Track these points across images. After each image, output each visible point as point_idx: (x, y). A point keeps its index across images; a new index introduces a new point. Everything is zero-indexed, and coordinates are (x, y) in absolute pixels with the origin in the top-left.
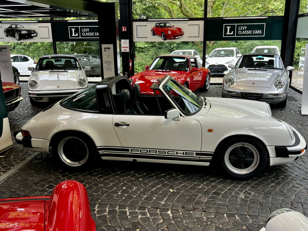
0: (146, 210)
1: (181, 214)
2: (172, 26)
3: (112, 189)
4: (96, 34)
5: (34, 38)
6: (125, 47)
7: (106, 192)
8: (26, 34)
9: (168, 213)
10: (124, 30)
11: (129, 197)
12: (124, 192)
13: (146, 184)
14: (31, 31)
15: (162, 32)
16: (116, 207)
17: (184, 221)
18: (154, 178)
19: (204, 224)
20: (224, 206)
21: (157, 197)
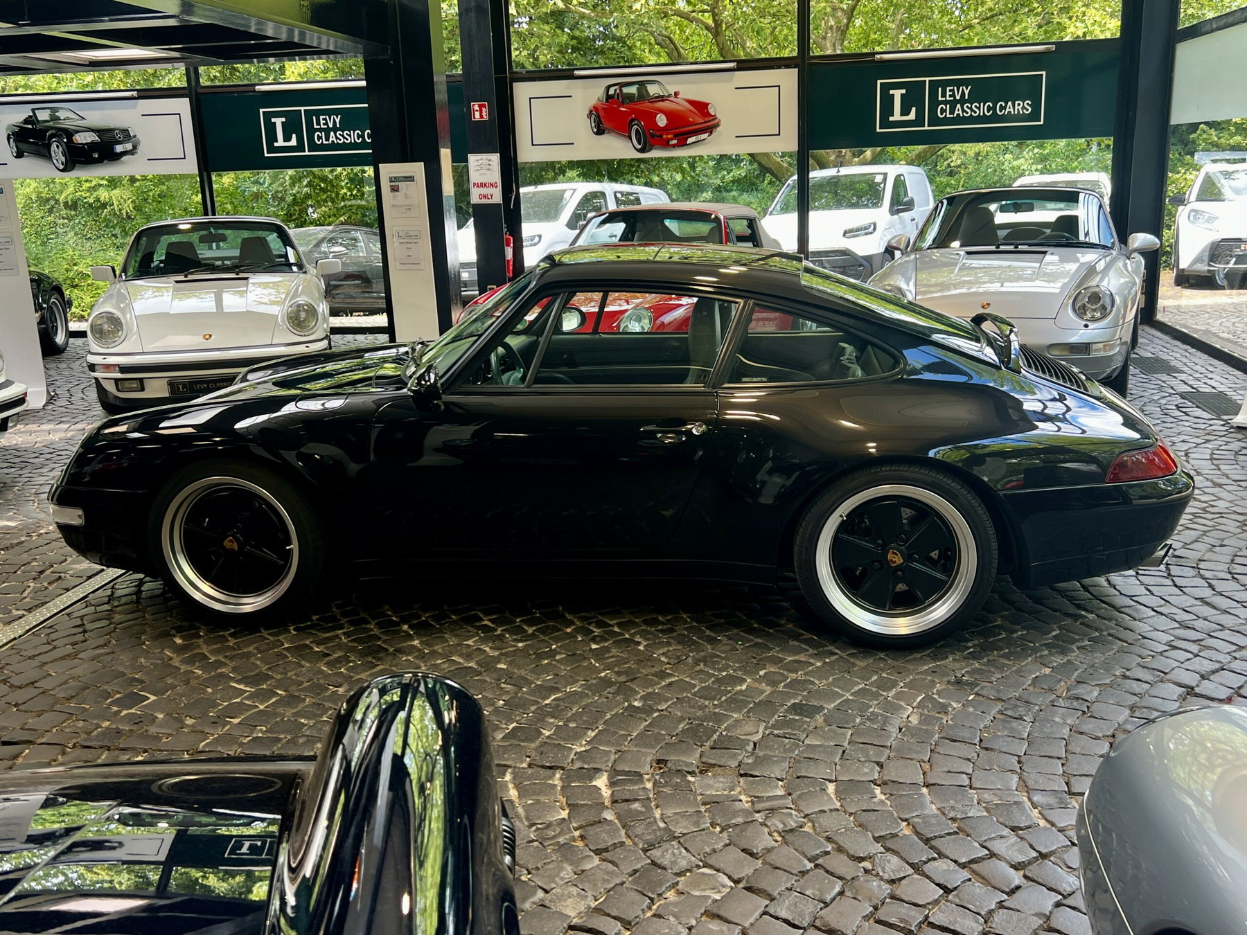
0: (508, 777)
1: (649, 785)
2: (670, 95)
5: (124, 158)
6: (483, 185)
8: (92, 143)
13: (520, 683)
14: (111, 130)
15: (633, 120)
17: (658, 812)
18: (558, 661)
19: (740, 820)
20: (832, 754)
21: (557, 727)
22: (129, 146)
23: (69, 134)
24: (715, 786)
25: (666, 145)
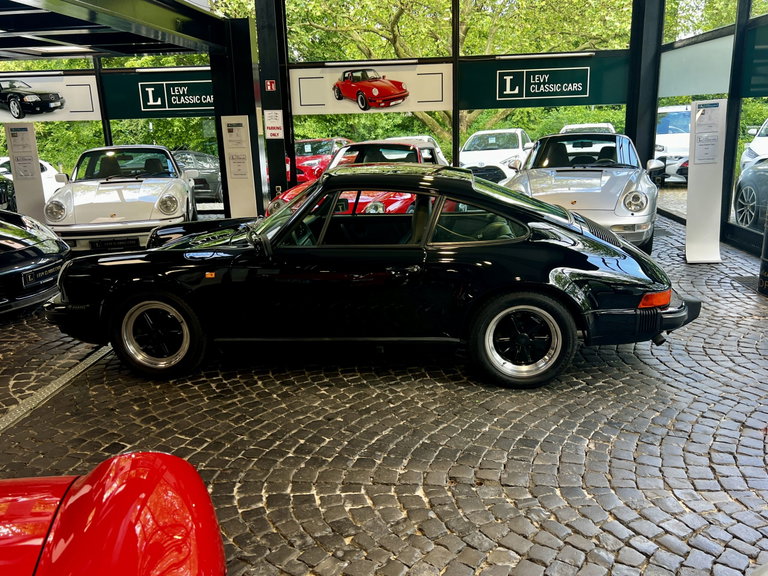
0: (363, 491)
1: (450, 494)
2: (380, 78)
3: (271, 446)
4: (205, 99)
5: (56, 111)
6: (273, 128)
7: (254, 453)
8: (36, 103)
9: (417, 494)
10: (269, 88)
11: (316, 462)
13: (353, 430)
14: (48, 94)
15: (359, 92)
16: (286, 488)
17: (460, 511)
18: (372, 415)
19: (512, 515)
20: (552, 470)
21: (384, 458)
22: (59, 104)
23: (21, 96)
24: (489, 493)
25: (378, 106)
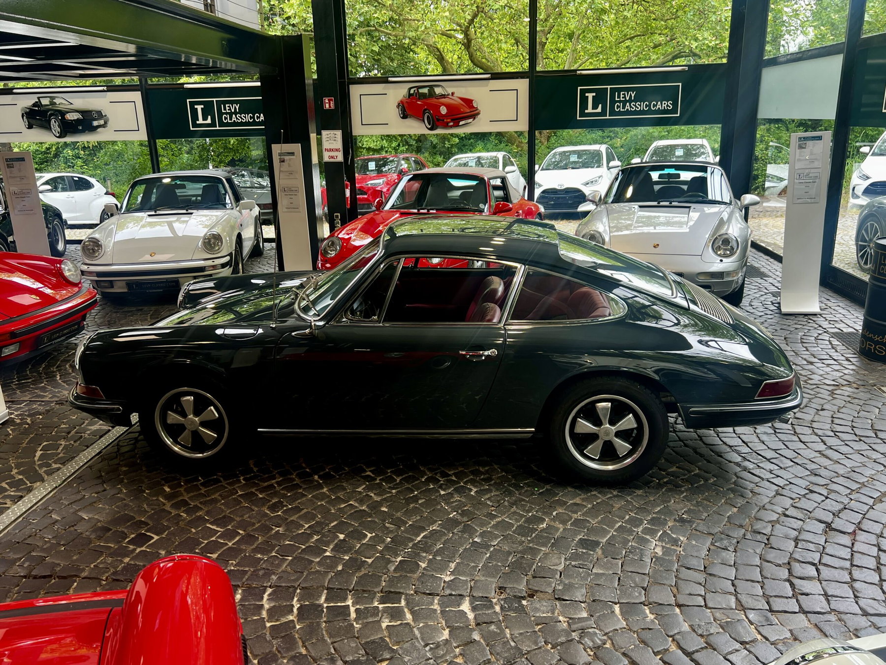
0: (403, 603)
1: (498, 608)
2: (448, 95)
3: (307, 542)
4: (258, 118)
5: (99, 130)
6: (331, 150)
7: (289, 550)
8: (78, 119)
9: (461, 608)
10: (327, 106)
11: (355, 564)
12: (340, 547)
13: (398, 523)
14: (90, 112)
15: (425, 110)
16: (320, 597)
17: (507, 631)
18: (420, 504)
19: (563, 639)
20: (612, 580)
21: (430, 560)
22: (102, 122)
23: (63, 113)
24: (541, 608)
25: (446, 126)
